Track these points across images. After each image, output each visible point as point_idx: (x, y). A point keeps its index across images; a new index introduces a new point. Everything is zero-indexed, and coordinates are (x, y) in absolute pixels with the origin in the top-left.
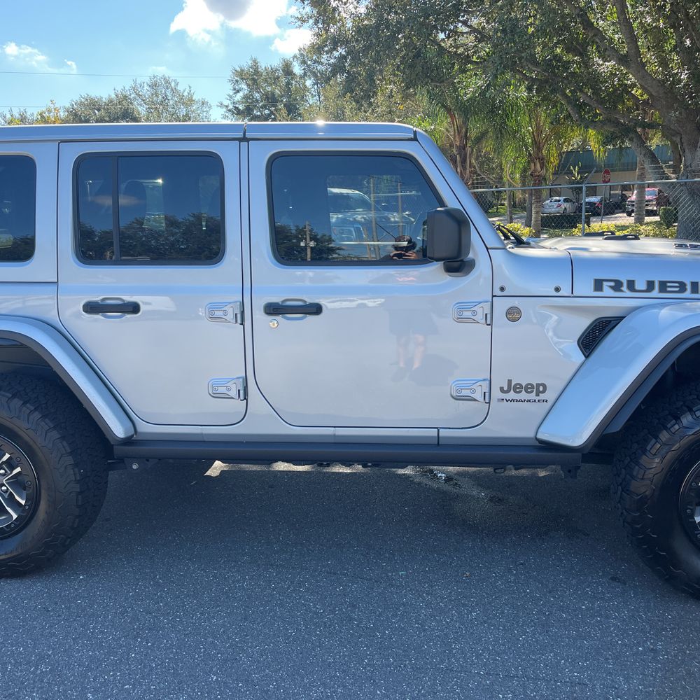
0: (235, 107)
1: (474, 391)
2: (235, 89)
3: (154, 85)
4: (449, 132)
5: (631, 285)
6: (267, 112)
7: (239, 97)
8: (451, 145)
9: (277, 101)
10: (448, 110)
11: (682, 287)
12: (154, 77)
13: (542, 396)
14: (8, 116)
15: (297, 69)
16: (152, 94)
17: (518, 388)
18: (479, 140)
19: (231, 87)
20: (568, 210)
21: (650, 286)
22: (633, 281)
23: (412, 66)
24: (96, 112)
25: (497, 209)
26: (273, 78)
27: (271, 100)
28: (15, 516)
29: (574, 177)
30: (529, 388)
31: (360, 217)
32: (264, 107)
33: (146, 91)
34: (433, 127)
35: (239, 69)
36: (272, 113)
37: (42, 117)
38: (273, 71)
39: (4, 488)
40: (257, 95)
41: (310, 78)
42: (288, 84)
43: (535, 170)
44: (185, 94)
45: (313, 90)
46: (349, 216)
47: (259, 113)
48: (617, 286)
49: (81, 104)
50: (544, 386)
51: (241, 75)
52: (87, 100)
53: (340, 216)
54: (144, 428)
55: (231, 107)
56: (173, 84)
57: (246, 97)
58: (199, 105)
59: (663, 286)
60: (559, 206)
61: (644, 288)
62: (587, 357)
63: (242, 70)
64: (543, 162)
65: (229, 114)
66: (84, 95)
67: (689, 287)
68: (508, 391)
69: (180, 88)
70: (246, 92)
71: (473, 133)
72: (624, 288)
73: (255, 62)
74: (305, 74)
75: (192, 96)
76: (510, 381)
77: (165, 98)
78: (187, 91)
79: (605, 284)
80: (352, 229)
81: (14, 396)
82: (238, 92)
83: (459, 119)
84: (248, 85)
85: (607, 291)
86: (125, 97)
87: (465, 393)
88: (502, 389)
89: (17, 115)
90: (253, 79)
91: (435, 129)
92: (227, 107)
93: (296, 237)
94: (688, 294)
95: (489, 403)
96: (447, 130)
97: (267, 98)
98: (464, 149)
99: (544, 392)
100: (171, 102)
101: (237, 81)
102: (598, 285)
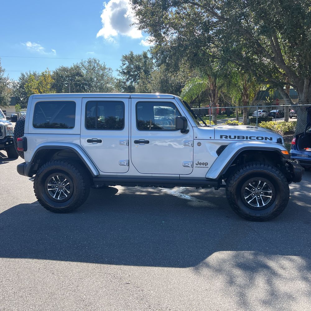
0: (123, 71)
1: (189, 164)
2: (123, 64)
3: (90, 62)
4: (209, 84)
5: (230, 137)
6: (136, 73)
7: (125, 67)
8: (210, 89)
9: (141, 69)
10: (208, 75)
11: (244, 138)
12: (90, 58)
13: (207, 166)
14: (29, 74)
15: (149, 55)
16: (89, 65)
17: (200, 164)
18: (220, 87)
19: (121, 62)
20: (264, 115)
21: (235, 137)
22: (231, 136)
23: (193, 60)
24: (66, 73)
25: (234, 115)
26: (139, 58)
27: (138, 68)
28: (67, 196)
29: (267, 101)
30: (203, 164)
31: (171, 117)
32: (135, 71)
33: (86, 64)
34: (202, 82)
35: (125, 56)
36: (138, 74)
37: (43, 74)
38: (139, 56)
39: (64, 189)
40: (132, 66)
41: (154, 59)
42: (145, 62)
43: (244, 100)
44: (102, 65)
45: (156, 64)
46: (167, 117)
47: (133, 74)
48: (226, 137)
49: (60, 70)
50: (207, 163)
51: (126, 58)
52: (62, 68)
53: (163, 117)
54: (101, 173)
55: (121, 71)
56: (97, 61)
57: (128, 67)
58: (108, 70)
59: (239, 137)
60: (260, 113)
61: (233, 138)
62: (219, 156)
63: (126, 56)
64: (248, 96)
65: (120, 74)
66: (61, 66)
67: (245, 138)
68: (198, 165)
69: (100, 63)
70: (128, 65)
71: (218, 84)
72: (228, 138)
73: (132, 52)
74: (152, 58)
75: (105, 67)
76: (198, 162)
77: (94, 67)
78: (103, 64)
79: (223, 136)
80: (168, 122)
81: (69, 164)
82: (124, 65)
83: (212, 79)
84: (129, 62)
85: (224, 138)
86: (78, 67)
87: (186, 165)
88: (196, 164)
89: (32, 73)
90: (131, 60)
91: (203, 83)
92: (120, 71)
93: (146, 124)
94: (245, 139)
95: (193, 167)
96: (208, 83)
97: (136, 67)
98: (214, 91)
99: (207, 165)
100: (96, 69)
101: (124, 60)
102: (221, 137)
